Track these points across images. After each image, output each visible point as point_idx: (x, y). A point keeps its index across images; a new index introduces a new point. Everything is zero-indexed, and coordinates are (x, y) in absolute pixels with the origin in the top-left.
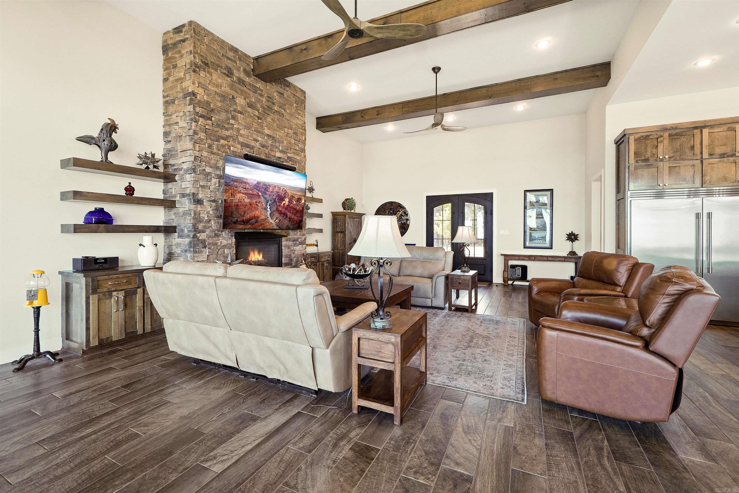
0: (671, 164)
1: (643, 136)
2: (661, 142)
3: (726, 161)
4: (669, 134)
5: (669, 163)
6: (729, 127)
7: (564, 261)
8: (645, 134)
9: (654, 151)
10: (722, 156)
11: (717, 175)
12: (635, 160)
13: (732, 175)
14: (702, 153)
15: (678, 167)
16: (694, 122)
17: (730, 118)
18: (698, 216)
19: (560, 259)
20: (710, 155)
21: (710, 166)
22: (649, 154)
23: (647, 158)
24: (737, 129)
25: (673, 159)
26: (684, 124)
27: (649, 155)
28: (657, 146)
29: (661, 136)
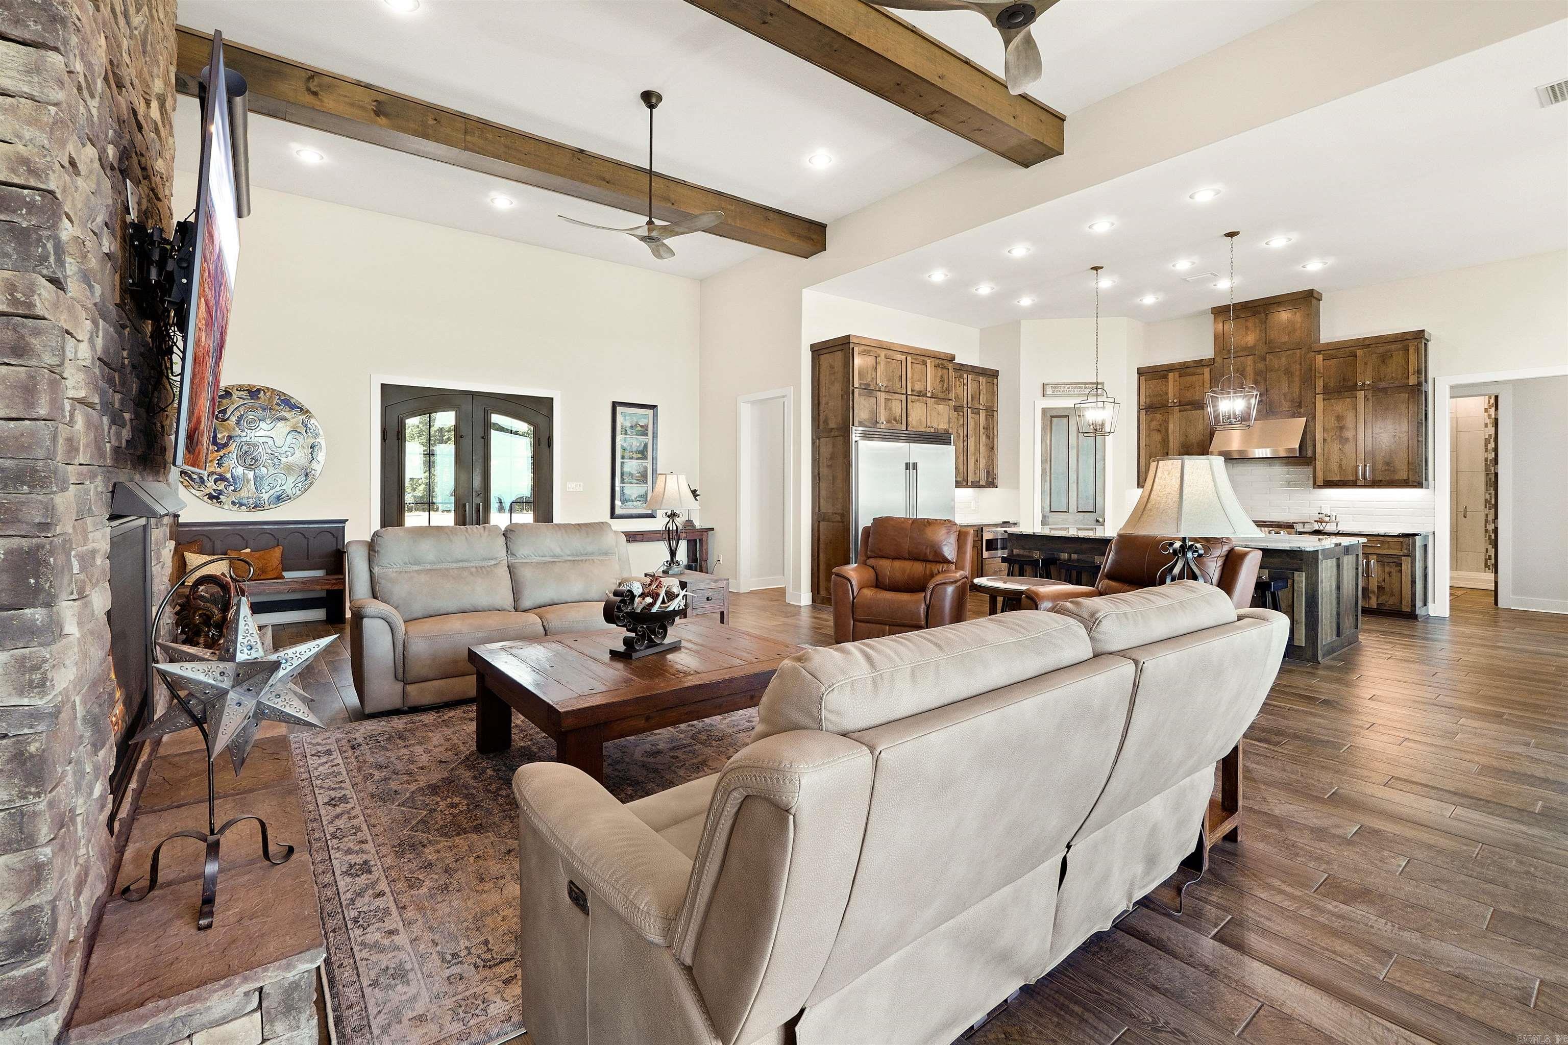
0: (886, 395)
1: (865, 350)
2: (879, 363)
3: (921, 401)
4: (885, 355)
6: (923, 360)
8: (867, 348)
9: (874, 374)
10: (919, 393)
11: (916, 417)
12: (859, 383)
13: (925, 419)
14: (906, 387)
15: (891, 401)
20: (912, 390)
21: (912, 404)
23: (868, 382)
24: (927, 364)
25: (887, 389)
27: (870, 379)
28: (876, 368)
29: (879, 356)
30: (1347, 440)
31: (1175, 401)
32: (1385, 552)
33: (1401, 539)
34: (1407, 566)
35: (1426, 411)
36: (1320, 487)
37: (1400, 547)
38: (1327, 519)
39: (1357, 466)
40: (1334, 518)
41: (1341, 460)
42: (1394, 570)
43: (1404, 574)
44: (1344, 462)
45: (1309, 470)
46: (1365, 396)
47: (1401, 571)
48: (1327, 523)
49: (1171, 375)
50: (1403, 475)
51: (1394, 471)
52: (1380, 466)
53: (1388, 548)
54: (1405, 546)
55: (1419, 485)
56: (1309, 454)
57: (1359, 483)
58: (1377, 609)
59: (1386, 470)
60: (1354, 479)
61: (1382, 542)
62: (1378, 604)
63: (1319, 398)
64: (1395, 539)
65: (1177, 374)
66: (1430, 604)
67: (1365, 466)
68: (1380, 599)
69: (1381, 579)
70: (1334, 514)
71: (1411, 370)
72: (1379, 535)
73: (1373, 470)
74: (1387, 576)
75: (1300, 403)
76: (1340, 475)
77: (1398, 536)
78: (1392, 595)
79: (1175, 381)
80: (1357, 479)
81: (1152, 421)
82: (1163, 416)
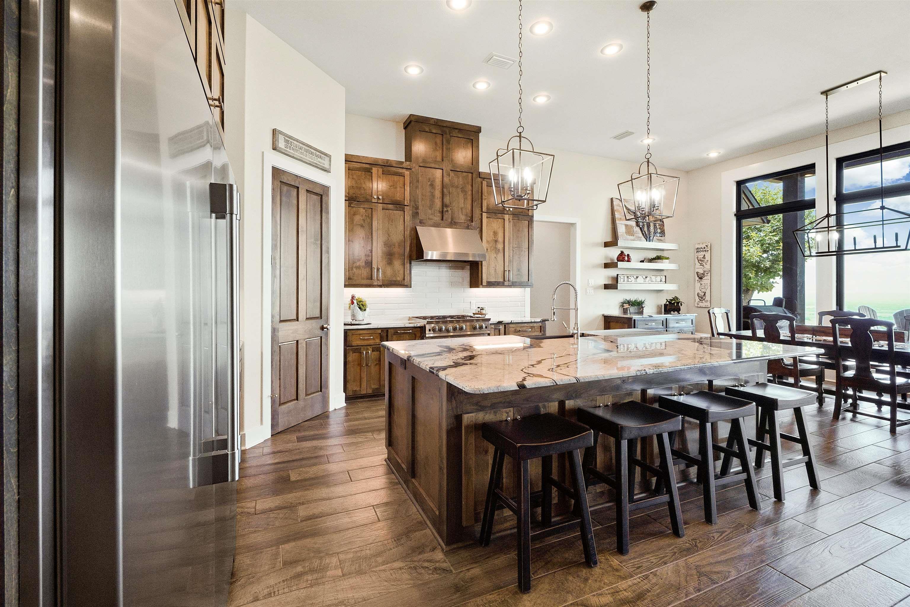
30: (499, 250)
31: (380, 197)
39: (505, 271)
41: (496, 265)
44: (497, 268)
46: (509, 219)
49: (374, 170)
50: (525, 278)
51: (522, 276)
52: (515, 272)
57: (506, 284)
59: (518, 274)
60: (503, 281)
63: (485, 215)
65: (380, 169)
76: (495, 278)
79: (378, 177)
80: (505, 280)
81: (354, 214)
82: (366, 211)
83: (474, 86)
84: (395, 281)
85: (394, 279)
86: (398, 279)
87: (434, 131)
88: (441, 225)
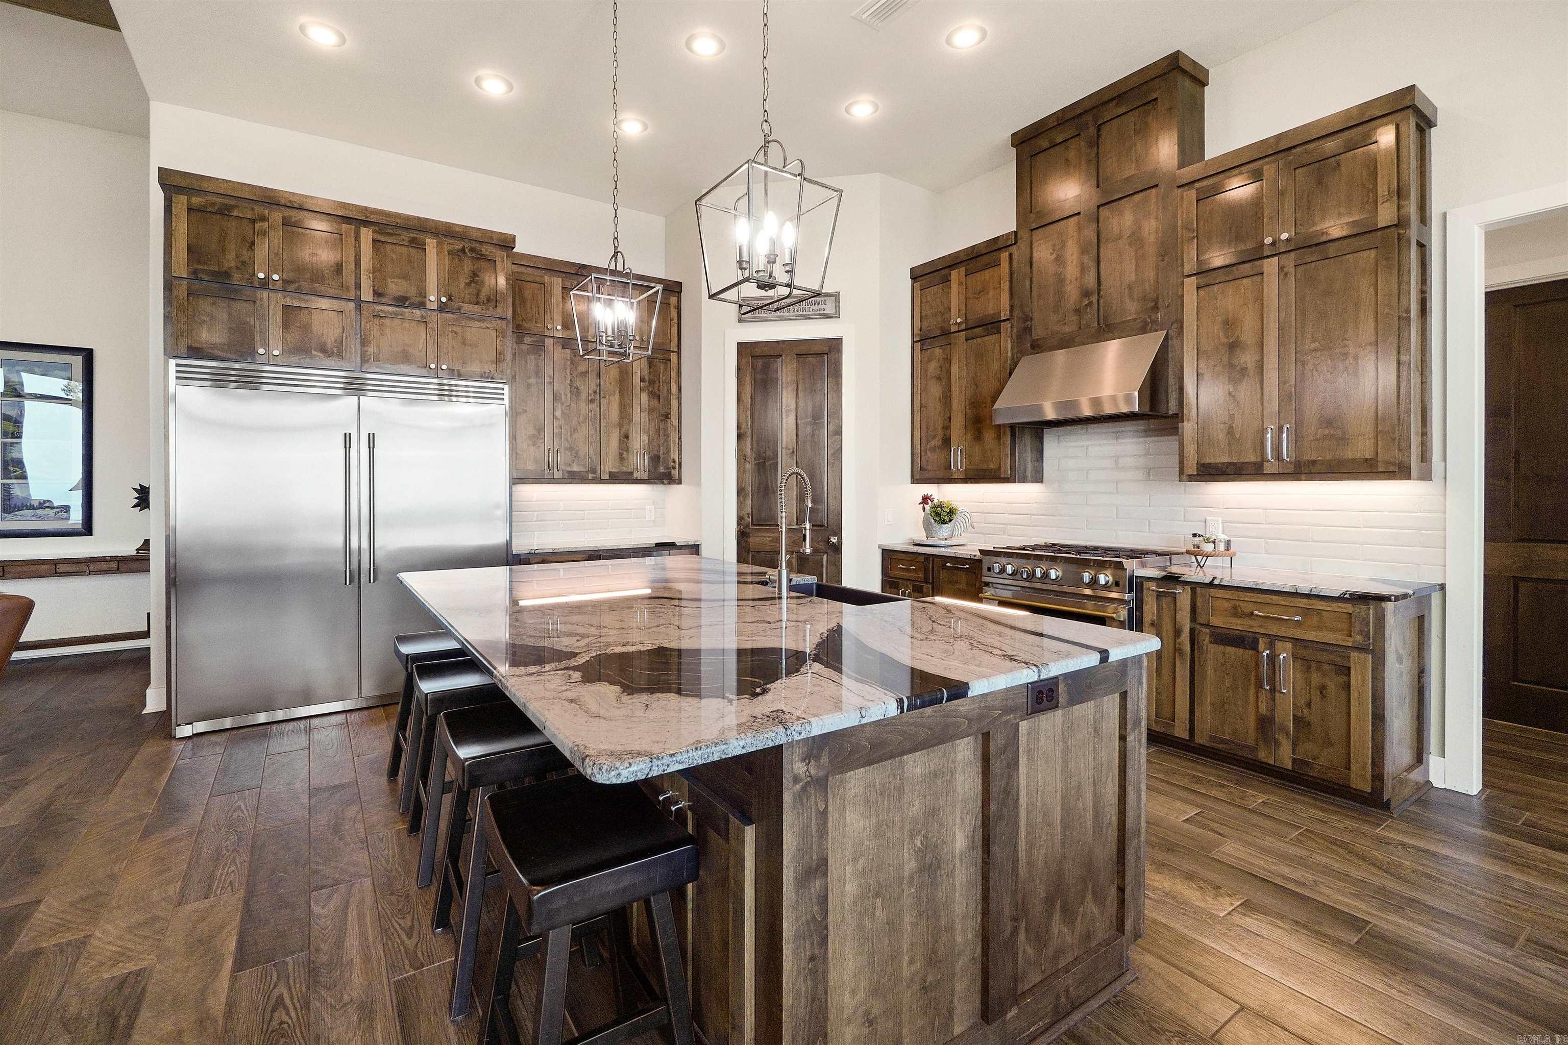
0: (288, 299)
1: (213, 204)
2: (264, 233)
3: (407, 316)
4: (284, 218)
5: (285, 297)
6: (413, 238)
7: (118, 571)
8: (219, 200)
9: (246, 254)
10: (401, 301)
11: (391, 346)
12: (191, 269)
13: (420, 351)
14: (358, 286)
15: (306, 311)
16: (343, 205)
17: (415, 218)
18: (347, 438)
19: (104, 566)
20: (377, 294)
21: (376, 321)
22: (230, 260)
23: (223, 270)
24: (427, 247)
25: (292, 287)
26: (320, 202)
27: (233, 264)
28: (253, 243)
29: (263, 219)
30: (1244, 371)
31: (959, 320)
32: (1311, 636)
33: (1348, 608)
34: (1363, 675)
35: (1423, 292)
36: (1191, 478)
37: (1345, 626)
38: (1209, 548)
39: (1263, 431)
40: (1222, 547)
41: (1232, 417)
42: (1333, 684)
43: (1354, 694)
44: (1238, 423)
45: (1170, 444)
46: (1281, 268)
47: (1347, 686)
48: (1208, 556)
49: (954, 274)
50: (1362, 448)
51: (1343, 440)
52: (1311, 429)
53: (1320, 628)
54: (1357, 627)
55: (1400, 471)
56: (1173, 408)
57: (1267, 469)
58: (1293, 771)
59: (1325, 437)
60: (1259, 460)
61: (1306, 612)
62: (1294, 761)
63: (1190, 284)
64: (1334, 606)
65: (962, 270)
66: (1434, 760)
67: (1280, 428)
68: (1301, 749)
69: (1302, 701)
70: (1224, 537)
71: (1382, 190)
72: (1296, 594)
73: (1298, 438)
74: (1316, 699)
75: (1156, 301)
76: (1230, 452)
77: (1340, 599)
78: (1328, 742)
79: (960, 284)
80: (1264, 459)
81: (929, 361)
82: (944, 350)
83: (948, 42)
84: (985, 470)
85: (985, 467)
86: (992, 466)
87: (1059, 140)
88: (1077, 339)
